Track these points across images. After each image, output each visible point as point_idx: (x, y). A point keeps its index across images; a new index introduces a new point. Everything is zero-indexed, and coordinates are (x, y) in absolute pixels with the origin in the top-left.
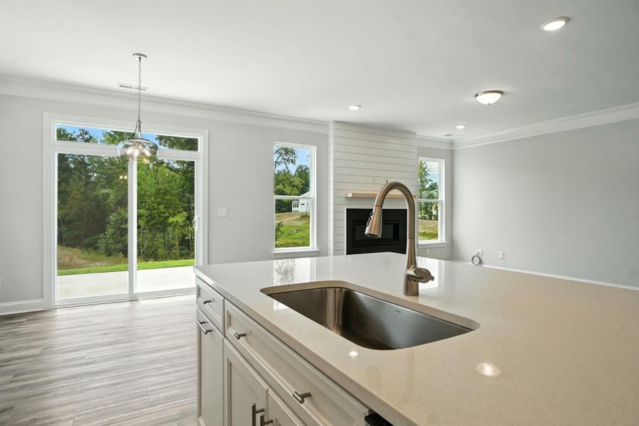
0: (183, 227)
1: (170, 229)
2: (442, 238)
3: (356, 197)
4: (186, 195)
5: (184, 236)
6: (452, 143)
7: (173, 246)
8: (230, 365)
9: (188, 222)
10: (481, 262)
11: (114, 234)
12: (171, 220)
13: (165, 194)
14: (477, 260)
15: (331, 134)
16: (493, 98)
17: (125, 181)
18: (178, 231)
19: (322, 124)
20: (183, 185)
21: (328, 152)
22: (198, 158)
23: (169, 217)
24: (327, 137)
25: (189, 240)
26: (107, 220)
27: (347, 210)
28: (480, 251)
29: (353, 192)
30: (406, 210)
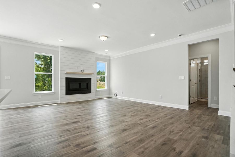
2: (106, 88)
6: (110, 57)
24: (58, 52)
27: (66, 78)
28: (117, 92)
29: (68, 71)
30: (91, 78)
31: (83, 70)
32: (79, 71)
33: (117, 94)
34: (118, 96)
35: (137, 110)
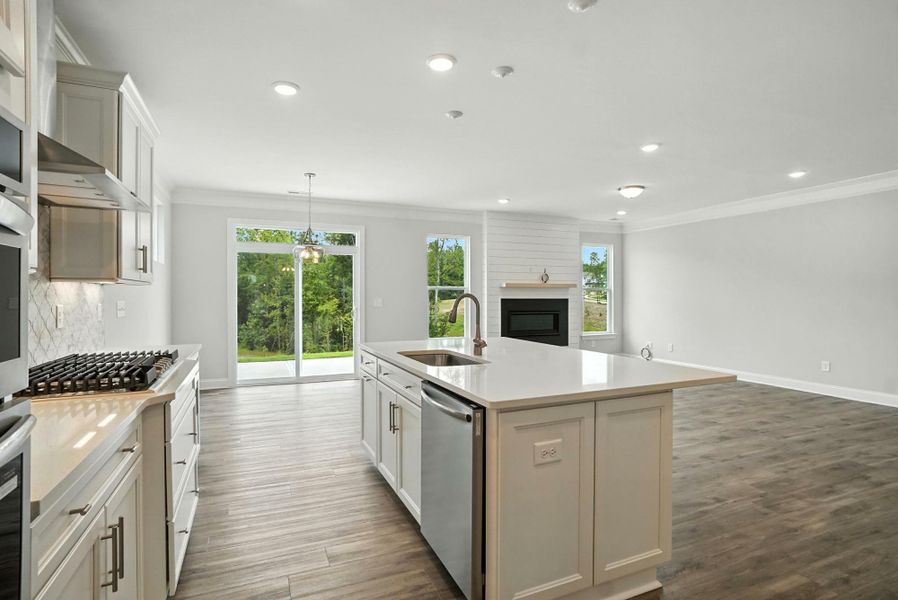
0: (333, 316)
1: (319, 319)
2: (611, 329)
3: (509, 287)
4: (337, 278)
5: (335, 327)
6: (621, 226)
7: (322, 339)
8: (380, 394)
9: (340, 311)
10: (650, 355)
11: (257, 324)
12: (320, 308)
13: (313, 278)
14: (646, 352)
15: (485, 224)
16: (636, 192)
17: (291, 275)
18: (328, 322)
19: (477, 213)
20: (333, 267)
21: (482, 242)
22: (356, 253)
23: (318, 305)
24: (480, 227)
25: (340, 332)
26: (249, 308)
27: (502, 300)
28: (649, 343)
29: (508, 282)
30: (567, 300)
31: (545, 278)
32: (535, 280)
33: (652, 351)
34: (654, 359)
35: (740, 403)
